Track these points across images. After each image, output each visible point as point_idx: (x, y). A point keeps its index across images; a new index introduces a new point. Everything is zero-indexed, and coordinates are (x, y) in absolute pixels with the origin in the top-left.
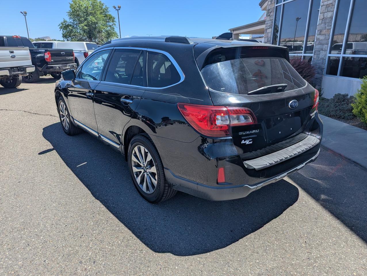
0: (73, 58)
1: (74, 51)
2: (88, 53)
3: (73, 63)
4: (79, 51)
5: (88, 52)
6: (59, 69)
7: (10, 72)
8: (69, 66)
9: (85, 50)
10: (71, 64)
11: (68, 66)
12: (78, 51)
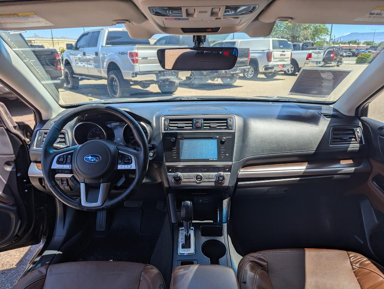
0: (247, 59)
1: (250, 52)
2: (273, 53)
3: (247, 66)
4: (262, 50)
5: (273, 51)
6: (225, 73)
7: (157, 77)
8: (240, 69)
9: (269, 50)
10: (242, 68)
11: (238, 69)
12: (260, 51)
